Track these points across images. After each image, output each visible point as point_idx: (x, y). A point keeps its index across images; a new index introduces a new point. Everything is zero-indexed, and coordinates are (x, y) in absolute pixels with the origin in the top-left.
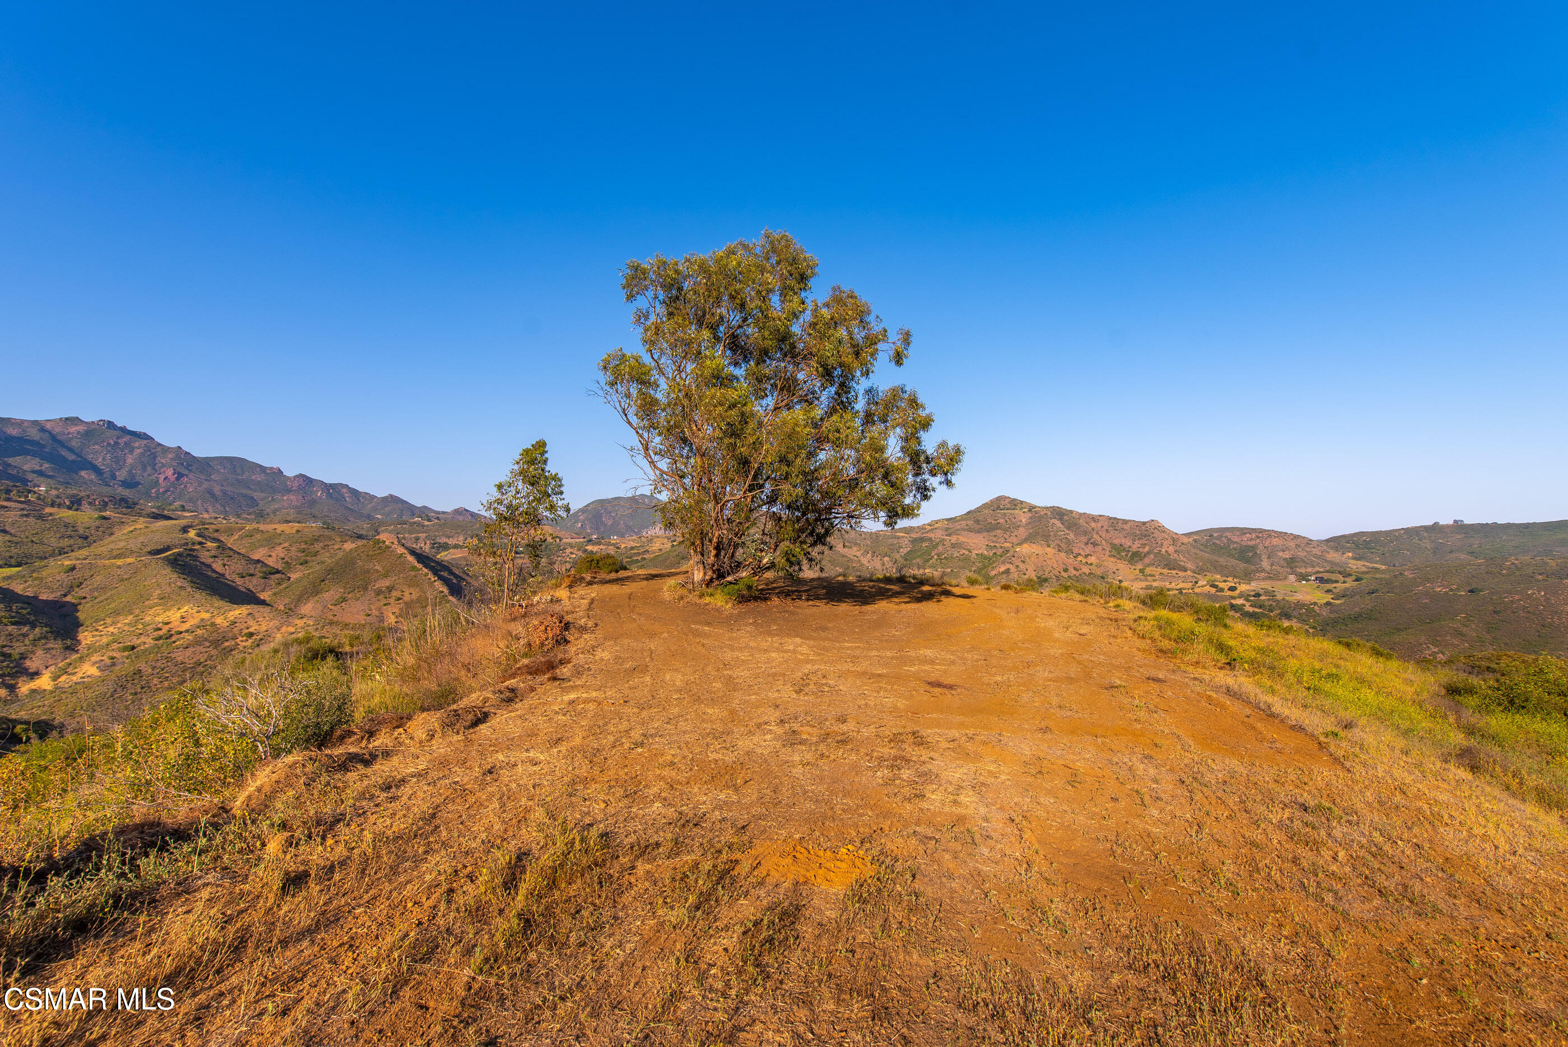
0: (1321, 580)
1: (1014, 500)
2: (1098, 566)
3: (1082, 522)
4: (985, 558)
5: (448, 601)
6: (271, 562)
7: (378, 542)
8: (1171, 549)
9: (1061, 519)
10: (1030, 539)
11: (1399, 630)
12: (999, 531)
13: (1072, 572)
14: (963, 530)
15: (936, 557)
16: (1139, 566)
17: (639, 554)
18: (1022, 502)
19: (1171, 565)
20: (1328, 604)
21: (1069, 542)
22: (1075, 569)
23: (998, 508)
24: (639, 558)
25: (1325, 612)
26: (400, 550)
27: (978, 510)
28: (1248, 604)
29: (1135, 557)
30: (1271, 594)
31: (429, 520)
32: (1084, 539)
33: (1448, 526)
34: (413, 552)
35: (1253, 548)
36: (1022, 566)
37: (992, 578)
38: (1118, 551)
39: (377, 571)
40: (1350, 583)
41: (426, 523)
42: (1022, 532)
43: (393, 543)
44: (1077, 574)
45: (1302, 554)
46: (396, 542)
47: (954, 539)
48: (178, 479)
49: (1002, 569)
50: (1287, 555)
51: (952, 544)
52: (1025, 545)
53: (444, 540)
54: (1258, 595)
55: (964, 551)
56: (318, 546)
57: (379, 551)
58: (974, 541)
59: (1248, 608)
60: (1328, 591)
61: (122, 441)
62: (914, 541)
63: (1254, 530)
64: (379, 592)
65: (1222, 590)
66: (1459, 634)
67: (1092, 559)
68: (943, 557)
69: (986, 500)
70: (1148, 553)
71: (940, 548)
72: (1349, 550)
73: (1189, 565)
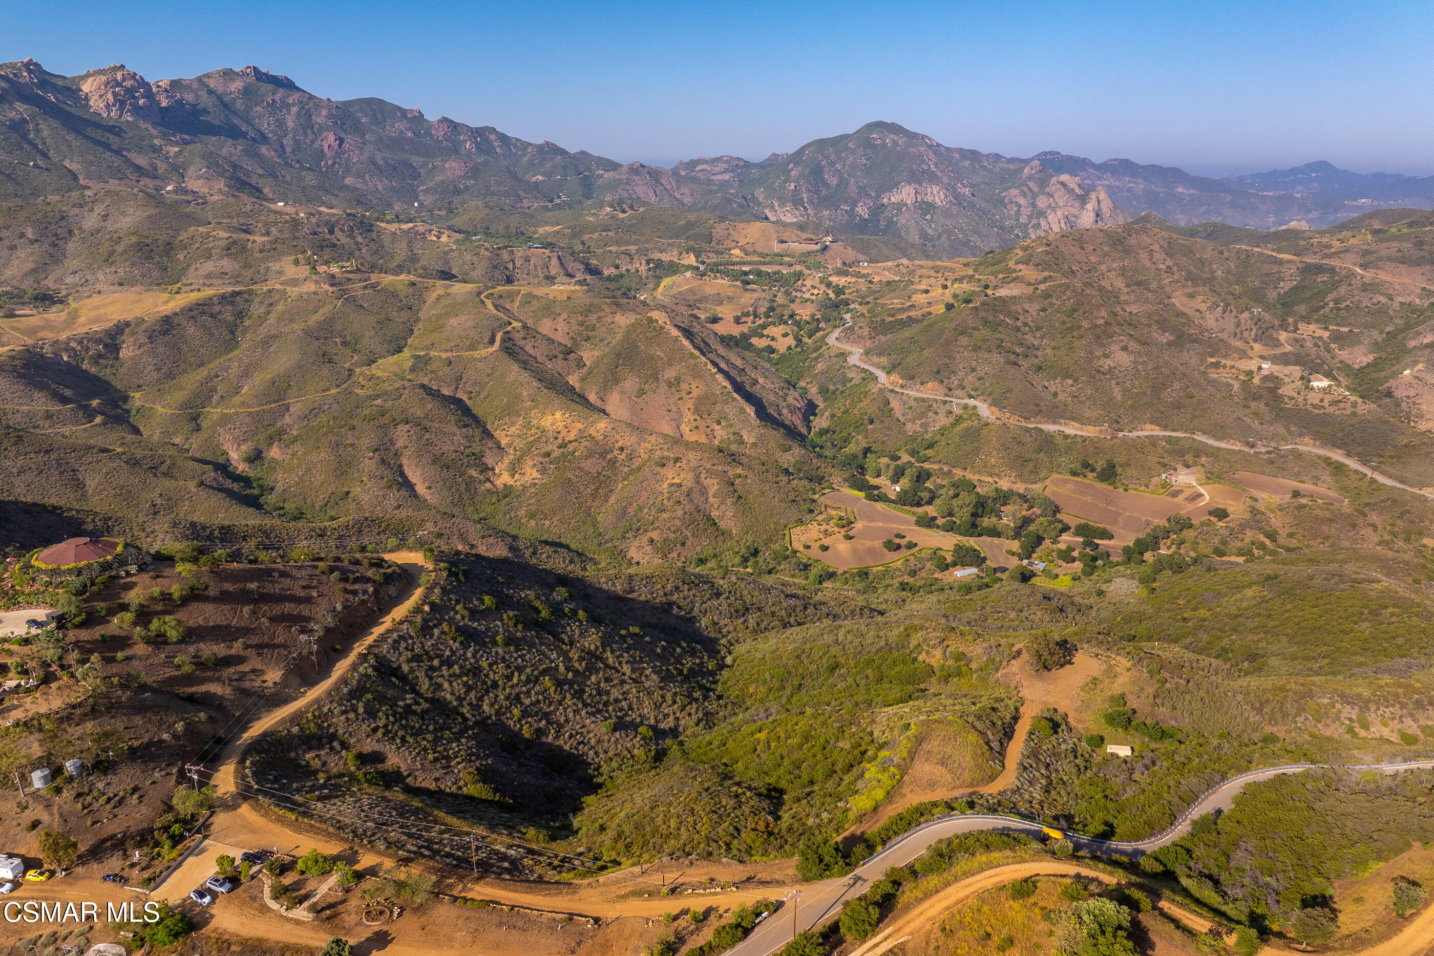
6: (560, 337)
14: (1390, 259)
15: (1331, 304)
26: (675, 332)
39: (661, 358)
47: (1369, 275)
48: (340, 146)
51: (1364, 284)
55: (1381, 298)
56: (593, 318)
57: (654, 333)
58: (1404, 280)
61: (277, 97)
68: (1343, 305)
71: (1343, 290)
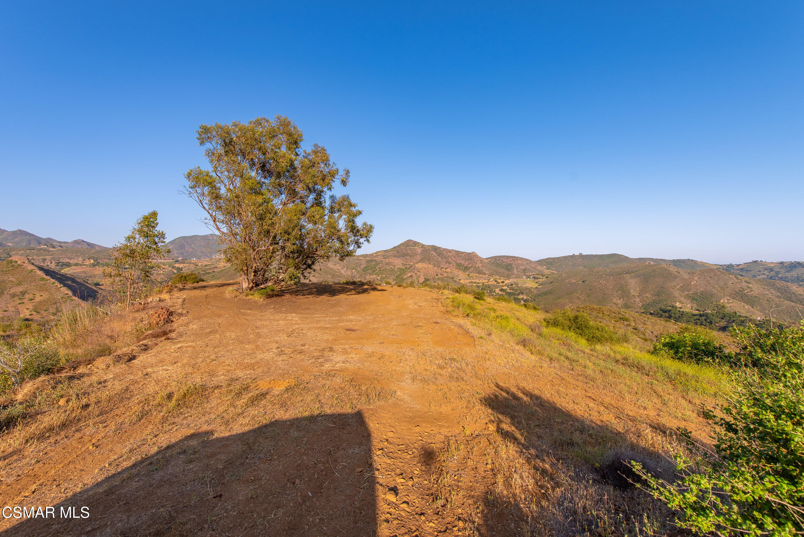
0: (534, 278)
1: (415, 242)
2: (451, 273)
3: (444, 253)
4: (402, 270)
5: (72, 300)
7: (11, 262)
8: (480, 265)
9: (435, 251)
10: (422, 261)
11: (559, 298)
12: (408, 257)
13: (440, 276)
14: (391, 256)
15: (378, 269)
16: (467, 273)
17: (211, 269)
18: (418, 243)
19: (480, 272)
20: (536, 288)
21: (439, 262)
22: (441, 275)
23: (408, 246)
24: (211, 271)
25: (535, 291)
26: (31, 267)
27: (399, 246)
28: (508, 289)
29: (466, 269)
30: (517, 284)
31: (53, 247)
32: (445, 260)
33: (577, 256)
34: (41, 269)
35: (511, 265)
36: (418, 273)
37: (405, 279)
38: (459, 266)
39: (12, 282)
40: (544, 279)
41: (51, 249)
42: (419, 257)
43: (24, 262)
44: (442, 277)
45: (528, 267)
46: (27, 262)
47: (387, 261)
49: (409, 275)
50: (523, 268)
51: (386, 263)
52: (419, 264)
53: (66, 260)
54: (512, 285)
55: (392, 267)
57: (12, 268)
58: (396, 261)
59: (509, 291)
60: (537, 282)
62: (368, 261)
63: (512, 257)
64: (14, 296)
65: (499, 283)
66: (579, 298)
67: (448, 270)
68: (382, 269)
69: (402, 241)
70: (471, 267)
71: (381, 265)
72: (545, 265)
73: (487, 272)
